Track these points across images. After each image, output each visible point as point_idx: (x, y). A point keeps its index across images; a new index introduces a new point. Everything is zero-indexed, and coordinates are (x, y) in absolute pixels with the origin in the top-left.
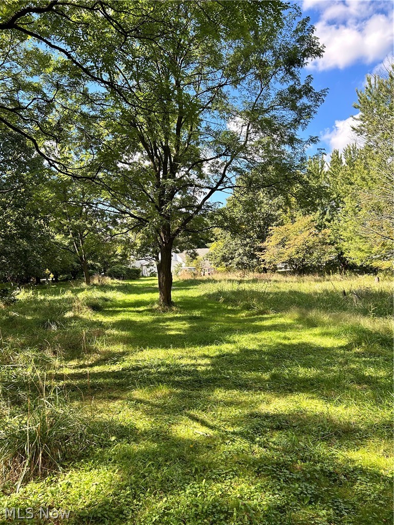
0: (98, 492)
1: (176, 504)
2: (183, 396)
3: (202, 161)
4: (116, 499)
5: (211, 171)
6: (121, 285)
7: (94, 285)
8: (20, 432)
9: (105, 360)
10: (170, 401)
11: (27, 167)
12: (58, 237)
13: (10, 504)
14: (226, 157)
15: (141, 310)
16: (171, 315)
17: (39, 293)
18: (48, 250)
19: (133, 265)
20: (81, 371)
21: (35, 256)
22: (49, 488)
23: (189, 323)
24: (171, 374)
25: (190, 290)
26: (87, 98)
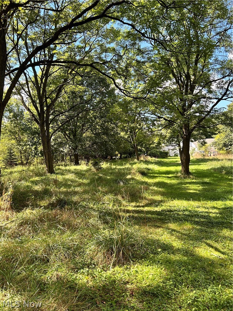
0: (154, 279)
1: (202, 296)
2: (201, 231)
3: (211, 82)
4: (164, 285)
5: (218, 88)
6: (157, 161)
7: (141, 161)
8: (110, 238)
9: (151, 204)
10: (193, 233)
11: (107, 95)
12: (122, 134)
13: (107, 276)
14: (229, 77)
15: (170, 176)
16: (189, 181)
17: (112, 164)
18: (117, 141)
19: (164, 149)
20: (138, 209)
21: (111, 145)
22: (126, 271)
23: (202, 186)
24: (193, 216)
25: (201, 166)
26: (140, 52)
